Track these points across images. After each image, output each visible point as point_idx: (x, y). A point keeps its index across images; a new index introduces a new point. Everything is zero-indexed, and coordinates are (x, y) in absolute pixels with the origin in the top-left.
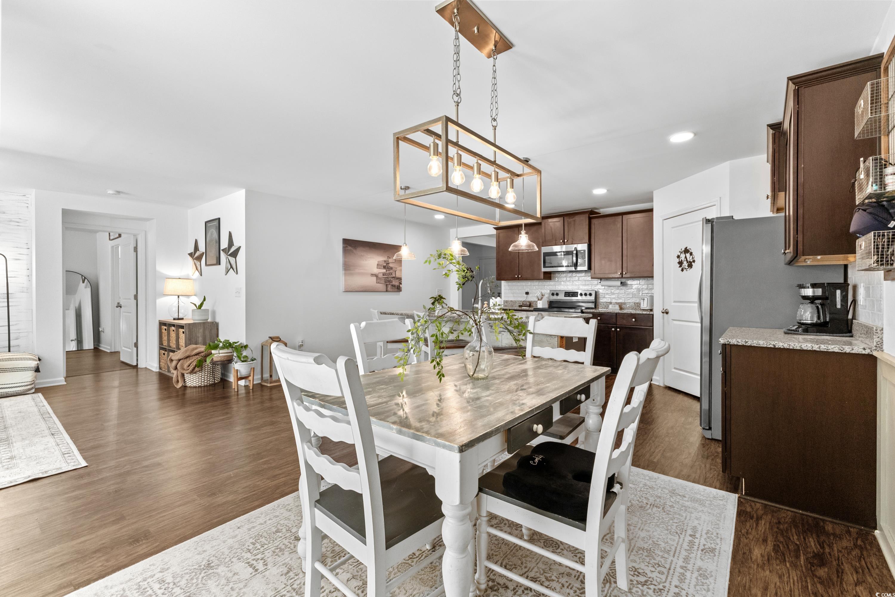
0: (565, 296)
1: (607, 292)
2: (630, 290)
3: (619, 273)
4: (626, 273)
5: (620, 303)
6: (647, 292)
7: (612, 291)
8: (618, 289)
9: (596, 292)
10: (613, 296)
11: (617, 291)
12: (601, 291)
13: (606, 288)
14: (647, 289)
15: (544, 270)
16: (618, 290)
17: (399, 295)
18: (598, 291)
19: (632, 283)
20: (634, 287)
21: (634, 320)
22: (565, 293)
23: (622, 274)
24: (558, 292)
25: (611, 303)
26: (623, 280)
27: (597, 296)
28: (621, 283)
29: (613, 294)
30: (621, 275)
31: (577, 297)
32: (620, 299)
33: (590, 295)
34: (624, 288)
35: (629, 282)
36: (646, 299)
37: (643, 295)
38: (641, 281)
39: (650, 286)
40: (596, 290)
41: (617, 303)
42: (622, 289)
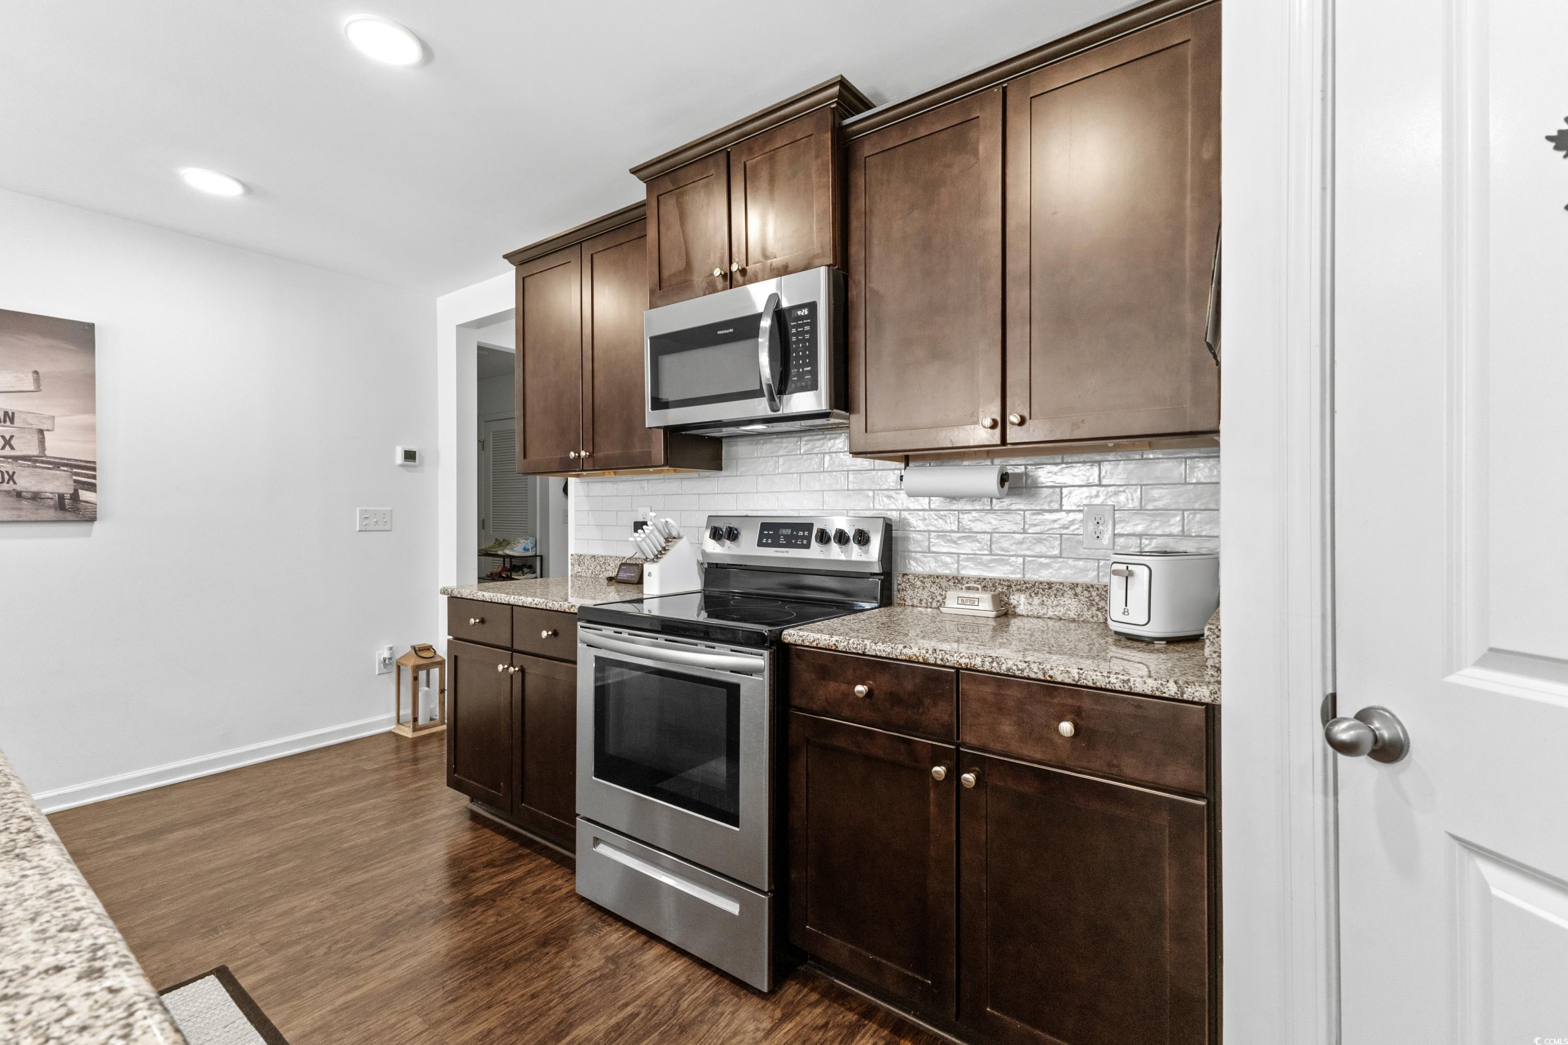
0: (760, 544)
1: (940, 524)
2: (1048, 516)
3: (988, 422)
4: (1022, 422)
5: (1001, 581)
6: (1139, 529)
7: (965, 518)
8: (992, 511)
9: (888, 528)
10: (968, 547)
11: (993, 521)
12: (915, 521)
13: (936, 502)
14: (1141, 510)
15: (654, 419)
16: (991, 518)
17: (89, 534)
18: (904, 523)
19: (1060, 479)
20: (1074, 498)
21: (1066, 728)
22: (764, 526)
23: (1001, 424)
24: (734, 524)
25: (957, 581)
26: (1016, 466)
27: (898, 547)
28: (1004, 478)
29: (970, 535)
30: (998, 431)
31: (808, 546)
32: (1002, 560)
33: (862, 538)
34: (1018, 504)
35: (1047, 474)
36: (1141, 574)
37: (1120, 541)
38: (1106, 467)
39: (1156, 493)
40: (894, 515)
41: (985, 584)
42: (1008, 511)
